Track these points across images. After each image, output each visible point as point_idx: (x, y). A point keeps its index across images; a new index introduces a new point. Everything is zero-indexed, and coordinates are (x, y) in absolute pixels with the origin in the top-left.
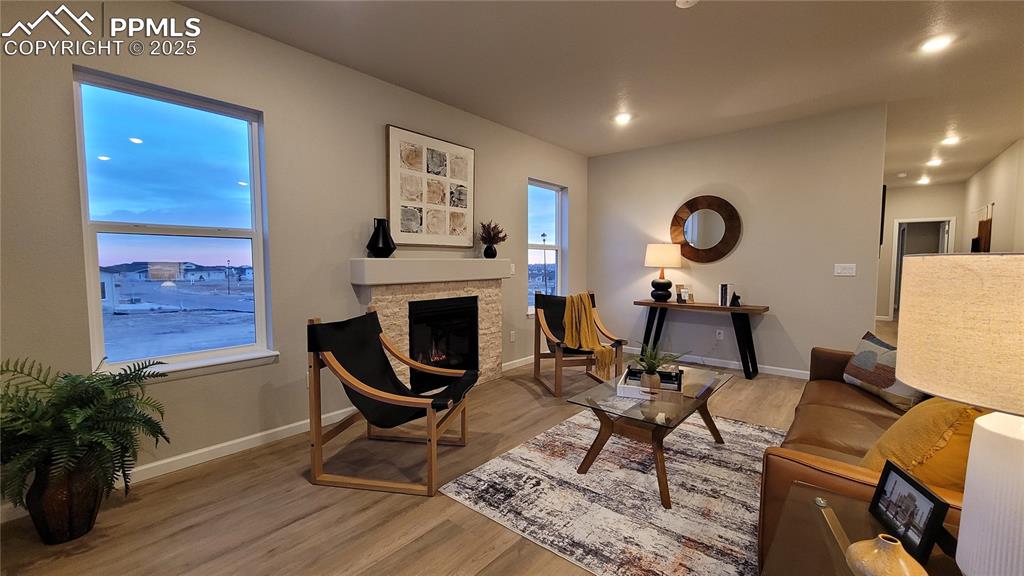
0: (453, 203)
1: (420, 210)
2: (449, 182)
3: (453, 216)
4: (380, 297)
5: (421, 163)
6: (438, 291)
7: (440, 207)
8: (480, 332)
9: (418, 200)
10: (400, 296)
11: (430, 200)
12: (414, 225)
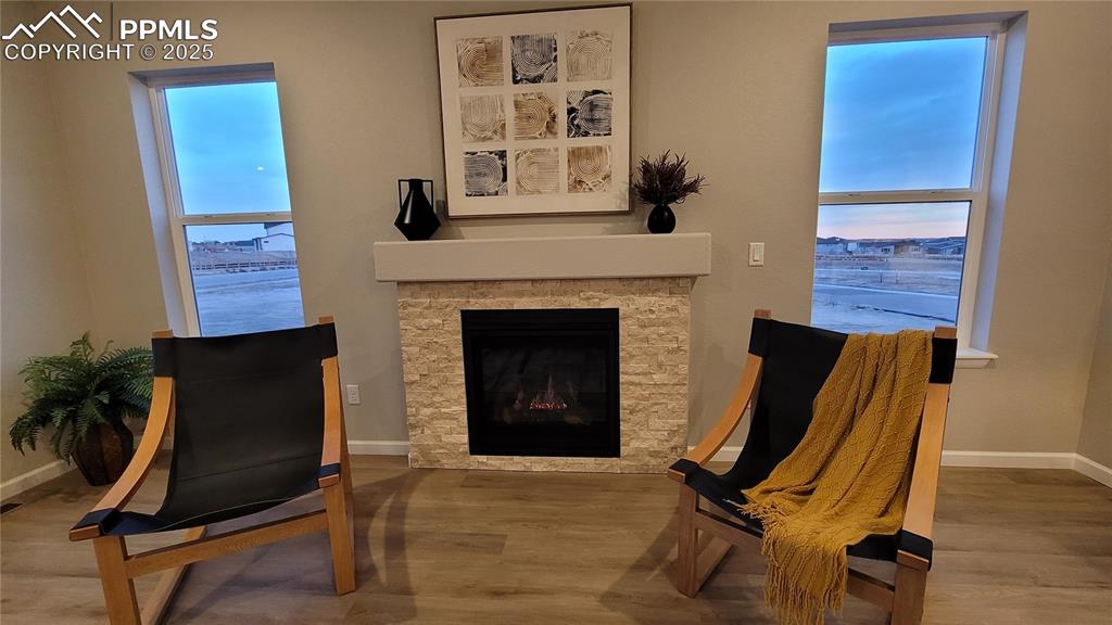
0: (575, 129)
1: (502, 155)
2: (562, 92)
3: (575, 155)
4: (410, 300)
5: (500, 69)
6: (521, 294)
7: (547, 143)
8: (622, 378)
9: (496, 137)
10: (443, 300)
11: (522, 134)
12: (491, 183)
